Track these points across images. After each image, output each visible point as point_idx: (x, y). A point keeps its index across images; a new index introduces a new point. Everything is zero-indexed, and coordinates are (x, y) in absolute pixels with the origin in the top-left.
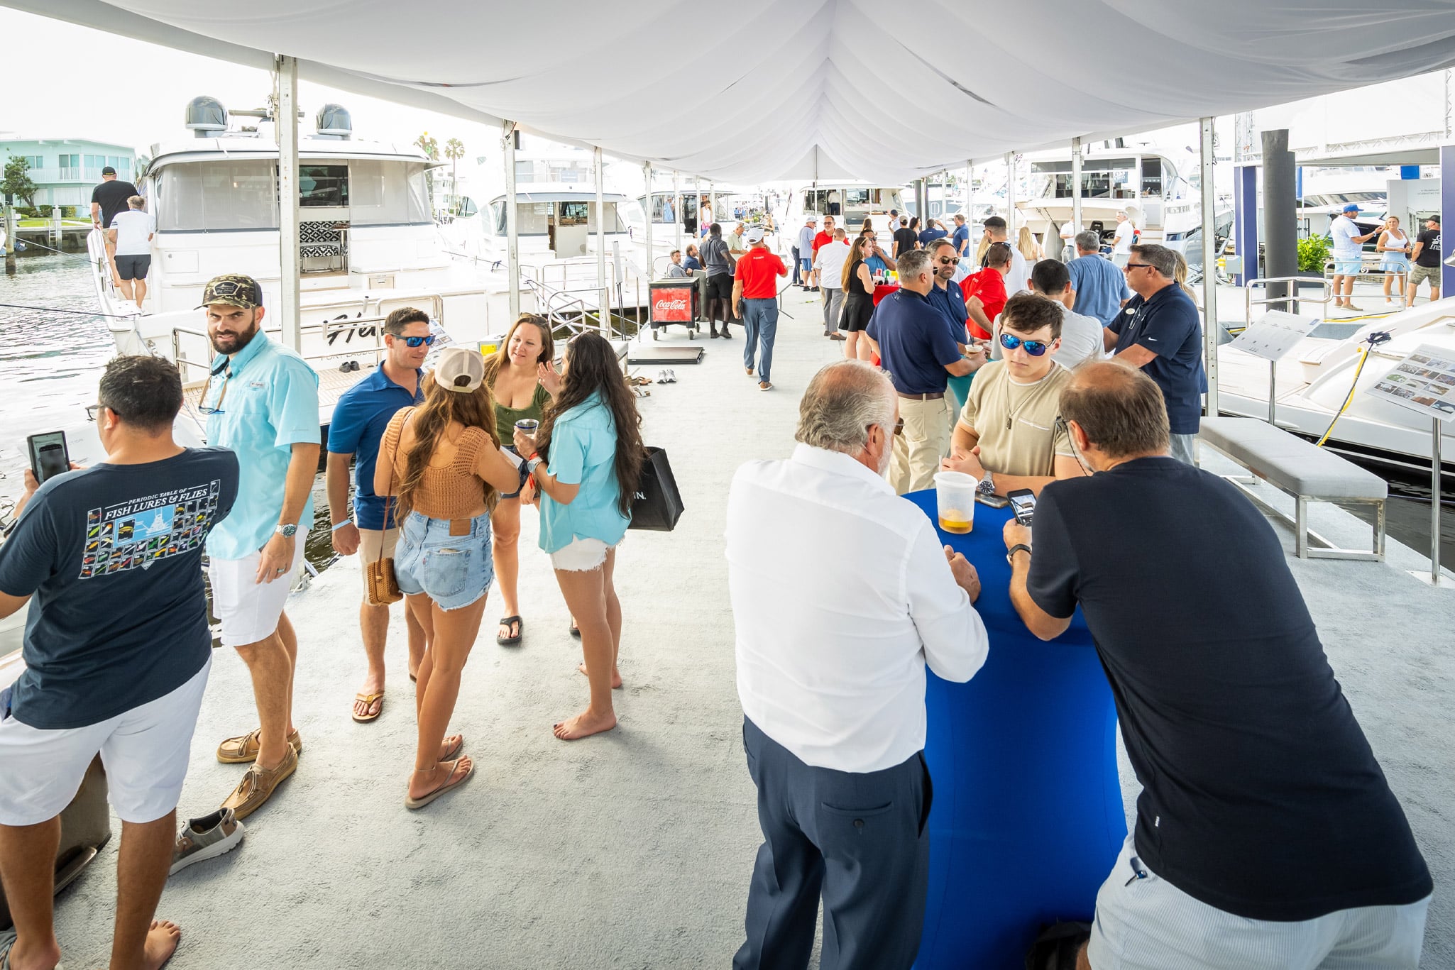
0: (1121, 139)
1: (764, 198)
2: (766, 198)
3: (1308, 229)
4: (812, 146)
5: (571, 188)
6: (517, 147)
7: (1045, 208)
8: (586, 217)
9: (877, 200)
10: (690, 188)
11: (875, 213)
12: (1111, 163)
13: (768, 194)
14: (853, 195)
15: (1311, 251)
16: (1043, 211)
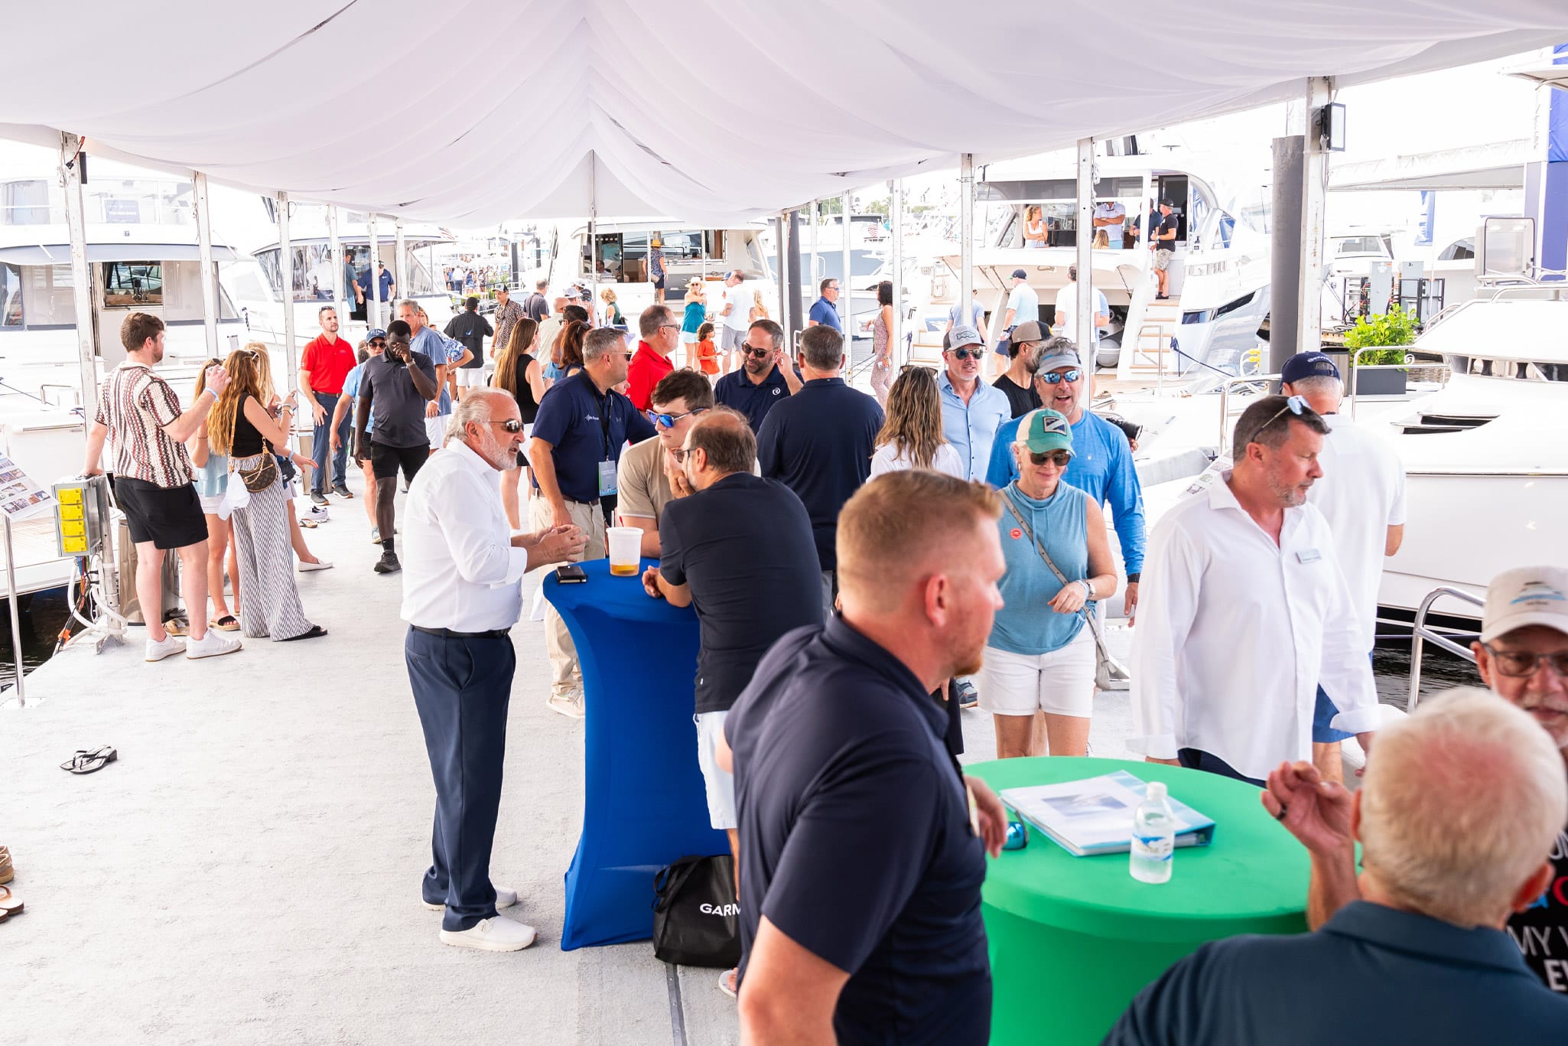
0: (1133, 138)
1: (510, 248)
2: (514, 247)
3: (1441, 299)
4: (582, 153)
5: (127, 234)
6: (84, 180)
7: (993, 267)
8: (159, 291)
9: (719, 254)
10: (356, 231)
11: (713, 277)
12: (1114, 183)
13: (519, 239)
14: (677, 242)
15: (1387, 333)
16: (990, 272)
